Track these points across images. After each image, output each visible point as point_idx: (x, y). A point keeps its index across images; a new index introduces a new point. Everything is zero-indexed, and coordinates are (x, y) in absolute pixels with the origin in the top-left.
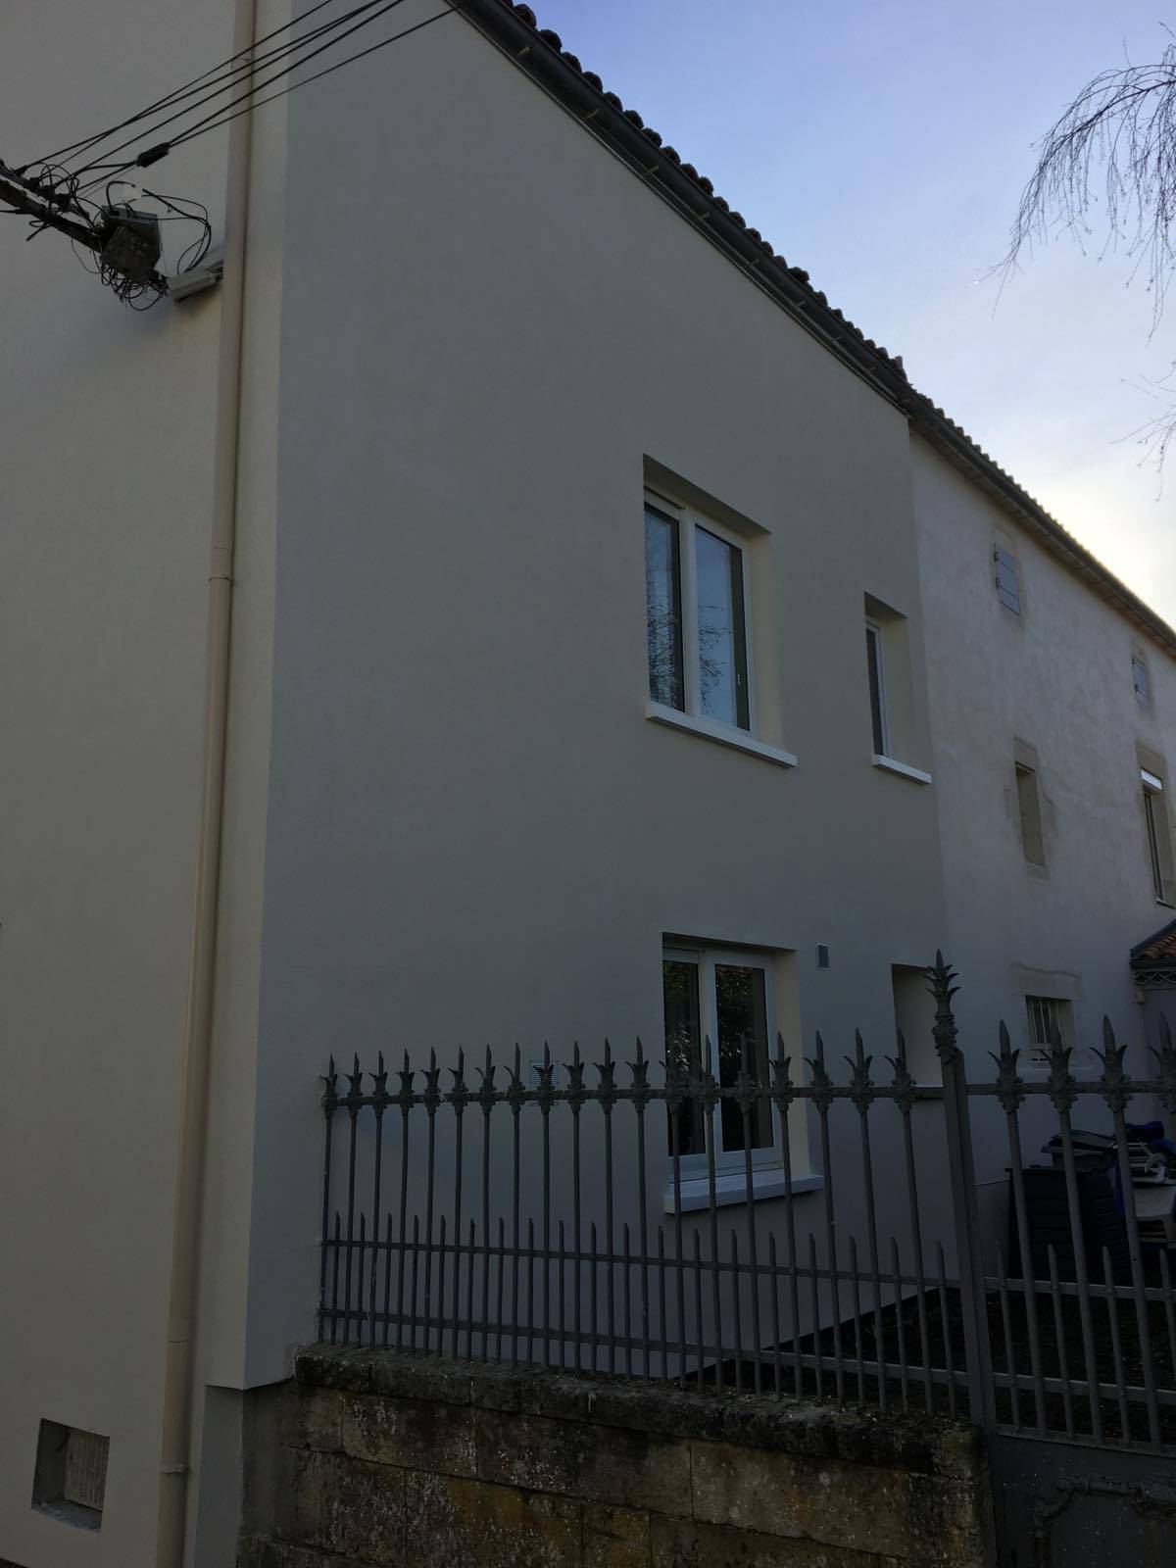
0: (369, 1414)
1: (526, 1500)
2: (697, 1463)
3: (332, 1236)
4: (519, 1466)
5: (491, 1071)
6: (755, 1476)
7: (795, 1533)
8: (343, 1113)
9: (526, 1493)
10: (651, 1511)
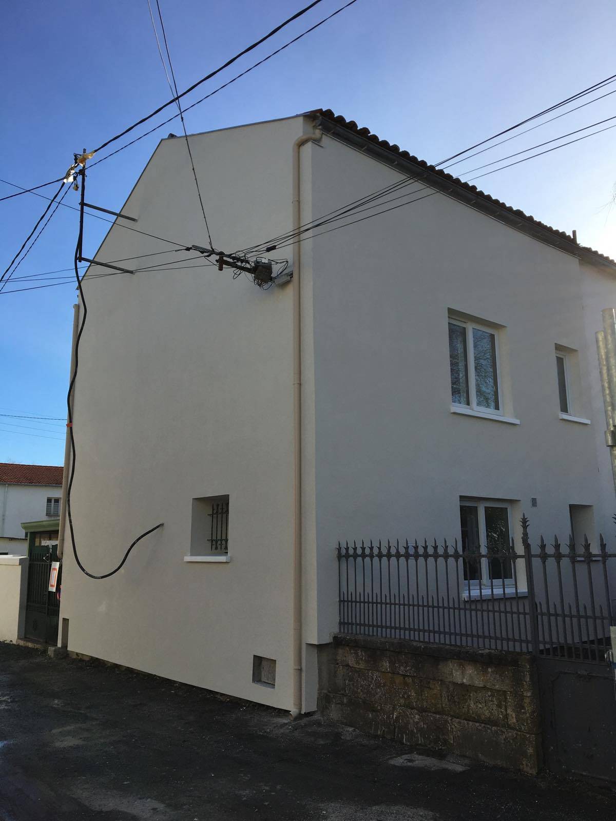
0: (356, 654)
1: (404, 678)
2: (454, 666)
3: (342, 599)
4: (402, 668)
5: (390, 547)
6: (470, 670)
7: (481, 686)
8: (344, 560)
9: (404, 676)
10: (441, 680)
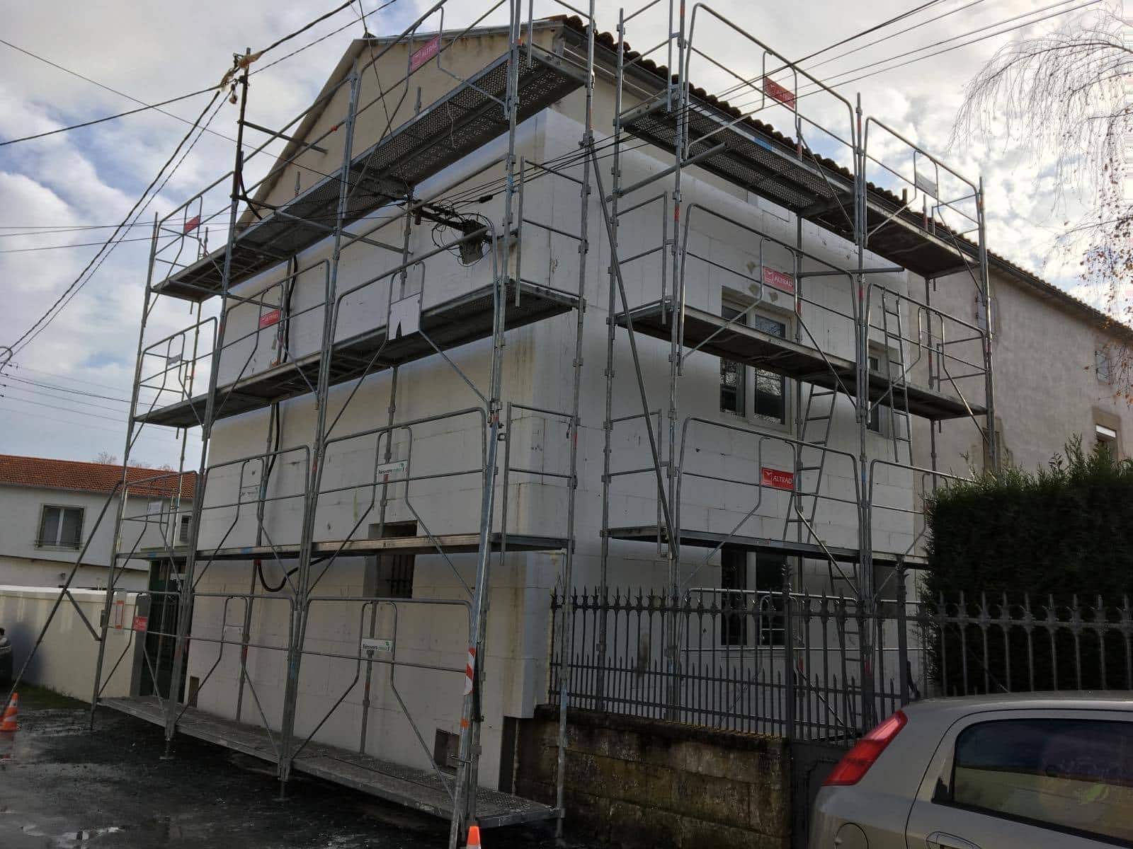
1: (626, 765)
2: (688, 750)
3: (554, 661)
4: (624, 752)
5: (618, 597)
6: (708, 756)
7: (721, 776)
8: (559, 610)
9: (627, 762)
10: (672, 768)
